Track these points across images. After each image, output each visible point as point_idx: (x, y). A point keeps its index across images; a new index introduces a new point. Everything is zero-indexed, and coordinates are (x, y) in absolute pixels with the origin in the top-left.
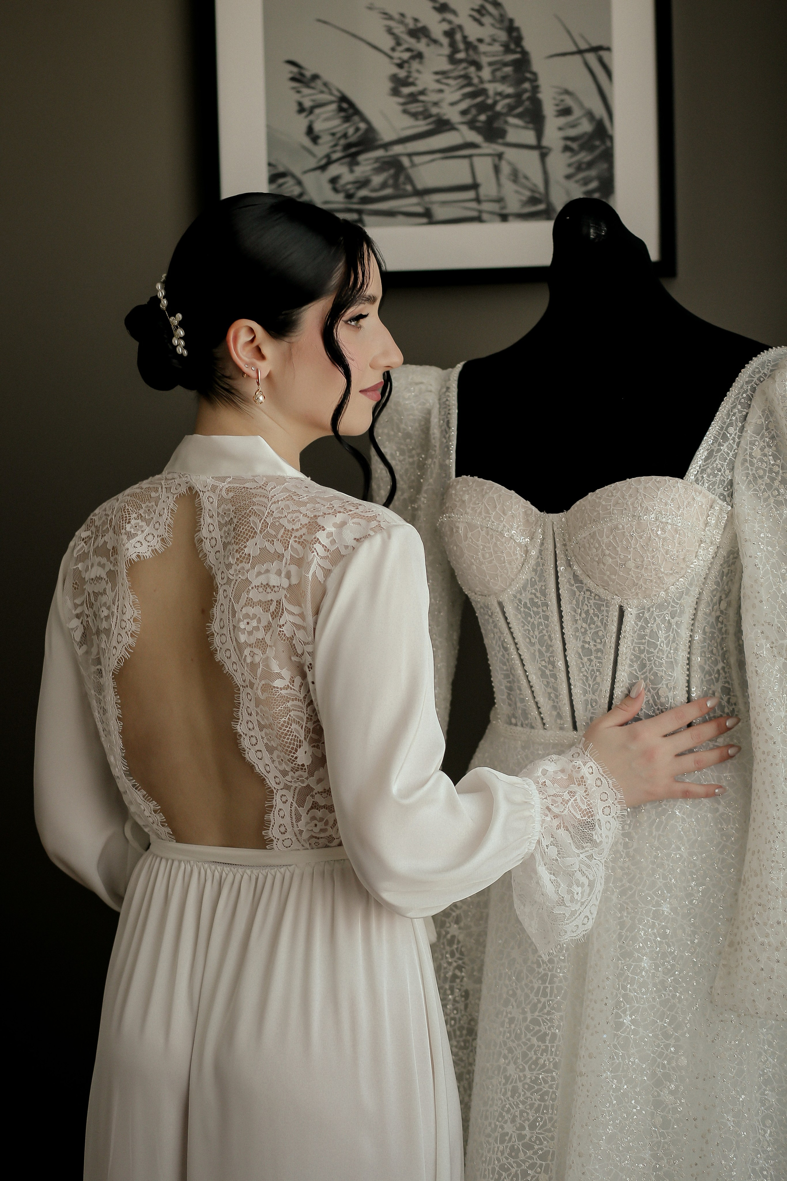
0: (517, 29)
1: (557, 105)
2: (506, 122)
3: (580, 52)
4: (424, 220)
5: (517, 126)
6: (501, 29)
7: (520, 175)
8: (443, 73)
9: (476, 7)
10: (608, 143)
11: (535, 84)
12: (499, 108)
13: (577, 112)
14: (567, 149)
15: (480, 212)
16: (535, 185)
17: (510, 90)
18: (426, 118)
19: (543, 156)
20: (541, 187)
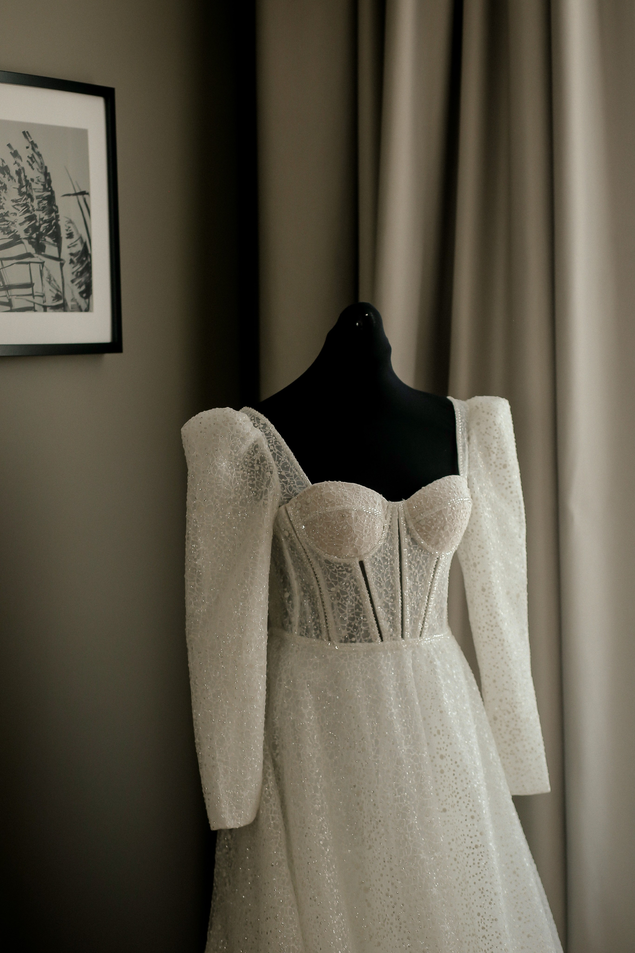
0: (49, 173)
1: (67, 230)
2: (45, 240)
3: (76, 194)
4: (8, 308)
5: (49, 243)
6: (41, 173)
7: (52, 279)
8: (16, 201)
9: (30, 156)
10: (89, 260)
11: (57, 214)
12: (41, 229)
13: (76, 237)
14: (72, 262)
15: (34, 303)
16: (58, 286)
17: (46, 218)
18: (8, 233)
19: (62, 265)
20: (61, 289)
